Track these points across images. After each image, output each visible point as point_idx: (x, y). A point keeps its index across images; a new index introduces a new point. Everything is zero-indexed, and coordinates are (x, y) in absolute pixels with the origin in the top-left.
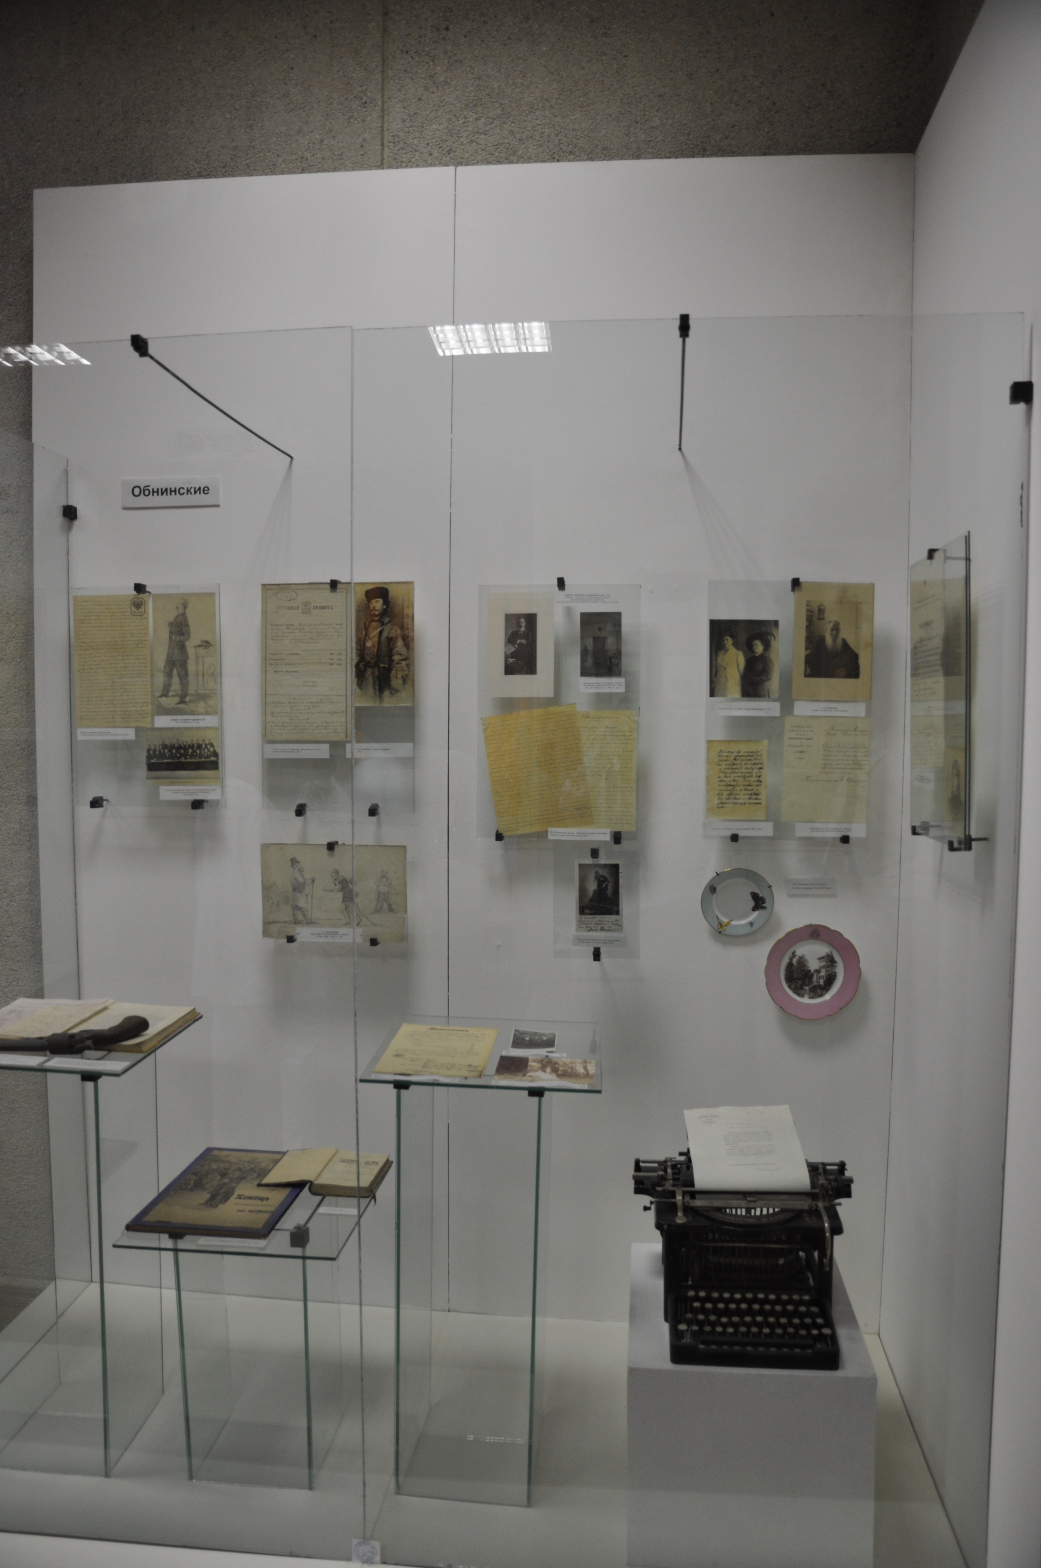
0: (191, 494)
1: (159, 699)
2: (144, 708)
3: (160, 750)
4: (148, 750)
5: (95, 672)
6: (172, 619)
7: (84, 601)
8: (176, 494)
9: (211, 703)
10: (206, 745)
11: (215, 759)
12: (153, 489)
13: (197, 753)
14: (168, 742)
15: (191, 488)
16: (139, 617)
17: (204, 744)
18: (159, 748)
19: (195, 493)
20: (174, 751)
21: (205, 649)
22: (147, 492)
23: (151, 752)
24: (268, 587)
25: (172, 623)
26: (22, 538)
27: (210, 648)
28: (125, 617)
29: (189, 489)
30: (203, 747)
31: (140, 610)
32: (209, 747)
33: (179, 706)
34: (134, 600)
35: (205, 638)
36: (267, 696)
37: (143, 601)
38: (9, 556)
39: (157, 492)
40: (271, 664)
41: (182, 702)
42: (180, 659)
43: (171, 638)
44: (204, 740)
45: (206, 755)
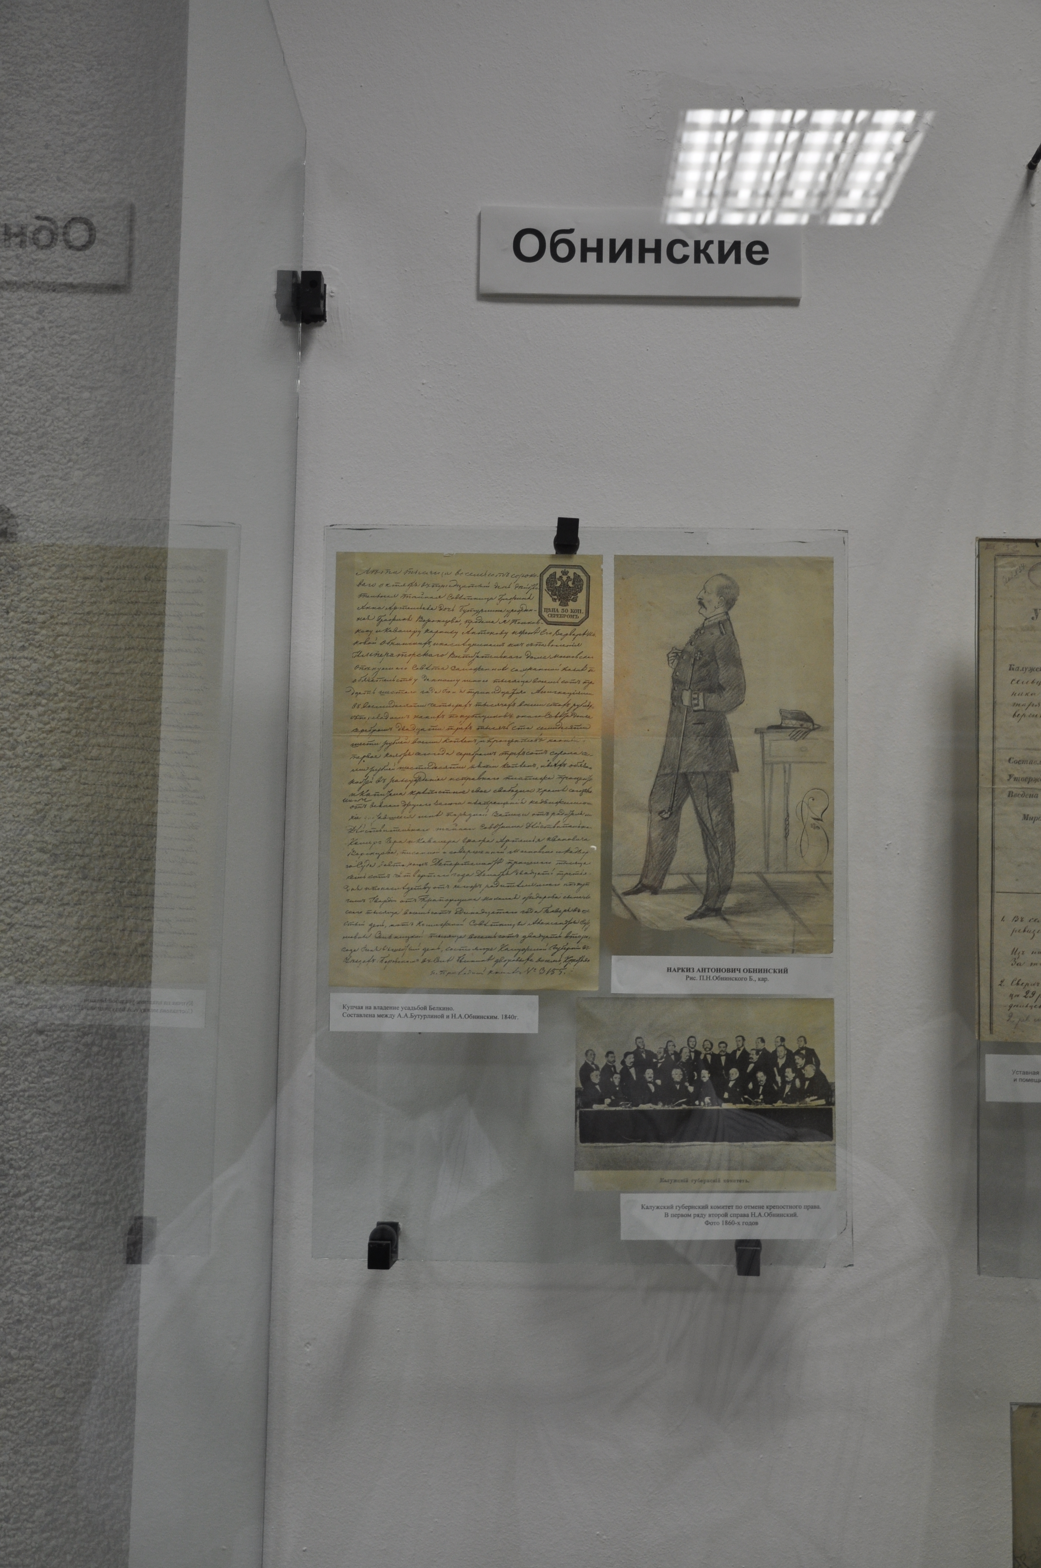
0: (709, 260)
1: (630, 900)
2: (576, 929)
3: (625, 1073)
4: (585, 1072)
5: (406, 805)
6: (681, 640)
7: (375, 572)
8: (658, 260)
9: (808, 915)
10: (790, 1055)
11: (822, 1102)
12: (584, 242)
13: (756, 1084)
14: (655, 1046)
15: (710, 243)
16: (569, 629)
17: (781, 1052)
18: (623, 1063)
19: (723, 259)
20: (677, 1074)
21: (793, 738)
22: (563, 250)
23: (595, 1078)
24: (1003, 548)
25: (683, 651)
26: (86, 395)
27: (812, 735)
28: (519, 628)
29: (702, 247)
30: (781, 1062)
31: (572, 605)
32: (800, 1061)
33: (696, 923)
34: (551, 571)
35: (793, 704)
36: (996, 895)
37: (584, 578)
38: (41, 448)
39: (599, 250)
40: (1011, 794)
41: (710, 910)
42: (706, 768)
43: (676, 700)
44: (783, 1039)
45: (788, 1088)
